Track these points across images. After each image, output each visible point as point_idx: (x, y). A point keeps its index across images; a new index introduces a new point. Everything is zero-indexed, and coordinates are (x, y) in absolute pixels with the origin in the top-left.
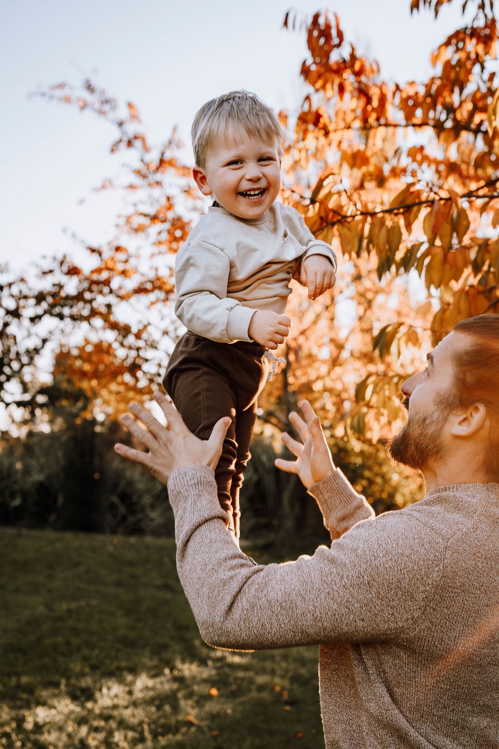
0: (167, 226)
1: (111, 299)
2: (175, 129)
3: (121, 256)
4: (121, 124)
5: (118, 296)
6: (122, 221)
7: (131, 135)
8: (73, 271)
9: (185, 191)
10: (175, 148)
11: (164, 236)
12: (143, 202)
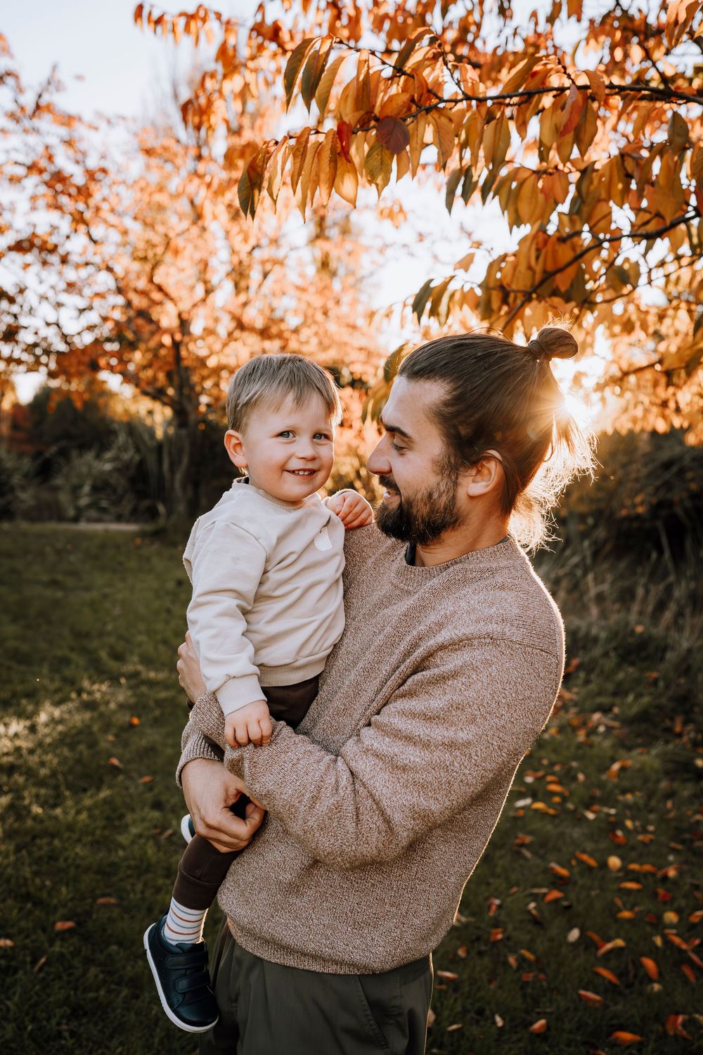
0: (46, 177)
2: (54, 68)
7: (2, 71)
9: (65, 142)
10: (54, 91)
11: (43, 189)
12: (16, 150)
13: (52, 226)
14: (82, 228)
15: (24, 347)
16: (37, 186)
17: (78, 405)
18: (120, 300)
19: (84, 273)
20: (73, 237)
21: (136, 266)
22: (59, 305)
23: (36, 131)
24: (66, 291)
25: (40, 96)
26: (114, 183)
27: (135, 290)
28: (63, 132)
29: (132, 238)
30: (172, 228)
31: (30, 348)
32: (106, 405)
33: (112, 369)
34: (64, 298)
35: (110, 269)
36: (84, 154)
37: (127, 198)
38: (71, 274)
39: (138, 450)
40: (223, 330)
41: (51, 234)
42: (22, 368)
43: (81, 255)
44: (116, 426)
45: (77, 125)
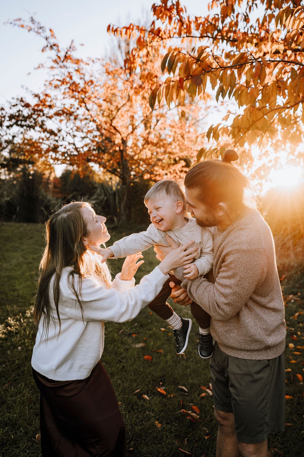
0: (68, 85)
1: (44, 118)
2: (72, 42)
3: (48, 99)
4: (47, 39)
5: (47, 117)
6: (47, 83)
7: (52, 44)
8: (27, 105)
9: (76, 70)
10: (72, 50)
11: (68, 90)
12: (58, 75)
13: (71, 105)
14: (83, 105)
15: (60, 153)
16: (65, 89)
17: (82, 177)
18: (98, 133)
19: (84, 123)
20: (80, 108)
21: (104, 119)
22: (74, 136)
23: (65, 66)
24: (77, 130)
25: (67, 53)
26: (96, 86)
27: (105, 129)
28: (75, 66)
29: (103, 108)
30: (119, 103)
31: (63, 154)
32: (93, 177)
33: (95, 162)
34: (76, 133)
35: (94, 121)
36: (84, 75)
37: (101, 92)
38: (78, 123)
39: (106, 195)
40: (140, 144)
41: (71, 108)
42: (59, 162)
43: (83, 115)
44: (96, 185)
45: (81, 63)
